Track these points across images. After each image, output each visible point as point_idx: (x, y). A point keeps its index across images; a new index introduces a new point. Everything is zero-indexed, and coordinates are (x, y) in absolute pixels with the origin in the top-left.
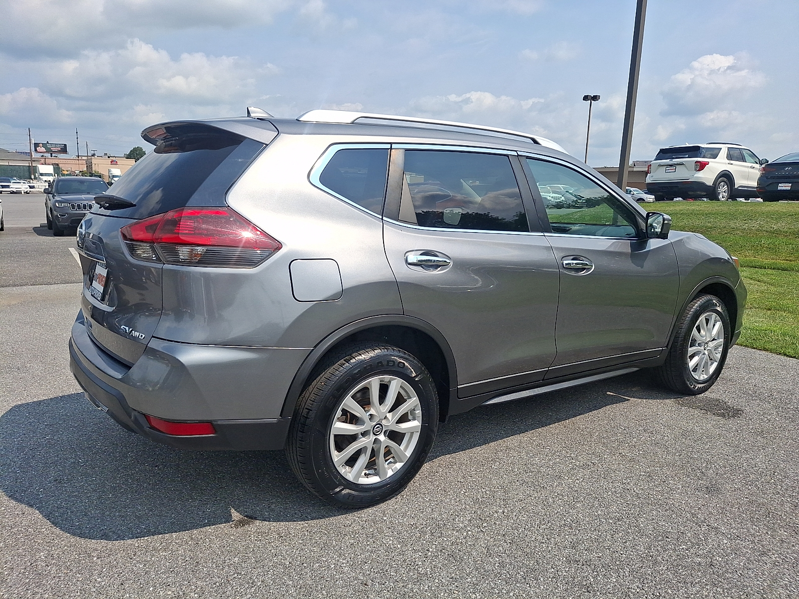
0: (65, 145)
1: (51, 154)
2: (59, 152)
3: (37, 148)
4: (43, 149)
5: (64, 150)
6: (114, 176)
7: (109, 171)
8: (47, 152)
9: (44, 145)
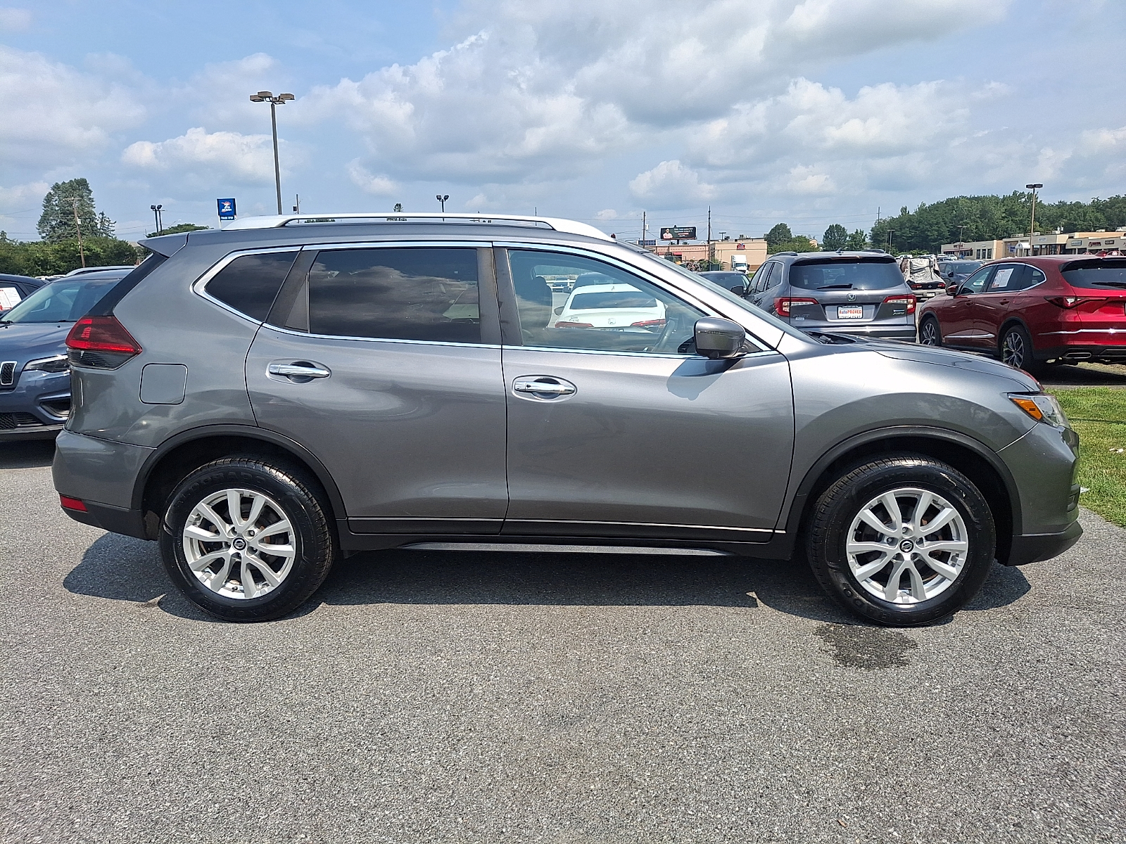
0: (695, 228)
1: (678, 240)
2: (687, 237)
3: (664, 235)
4: (670, 236)
5: (692, 234)
6: (737, 265)
7: (732, 258)
8: (673, 239)
9: (671, 230)
